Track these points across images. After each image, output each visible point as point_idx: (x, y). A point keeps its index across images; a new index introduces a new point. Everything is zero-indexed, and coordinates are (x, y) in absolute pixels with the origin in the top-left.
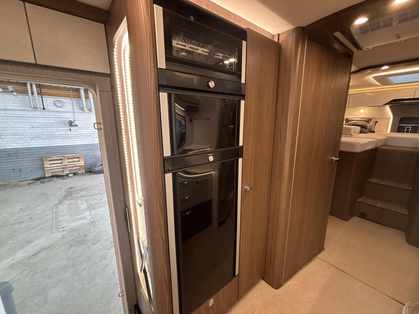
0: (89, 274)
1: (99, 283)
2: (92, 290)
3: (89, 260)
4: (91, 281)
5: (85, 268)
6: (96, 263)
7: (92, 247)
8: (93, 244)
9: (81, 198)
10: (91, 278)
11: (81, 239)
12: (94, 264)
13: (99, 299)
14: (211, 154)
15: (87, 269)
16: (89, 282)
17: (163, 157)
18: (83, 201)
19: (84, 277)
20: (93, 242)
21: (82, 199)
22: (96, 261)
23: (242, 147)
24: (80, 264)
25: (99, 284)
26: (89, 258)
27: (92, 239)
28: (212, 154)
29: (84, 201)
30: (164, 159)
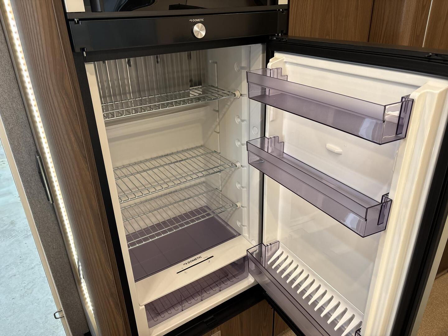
0: (21, 283)
1: (38, 299)
2: (29, 307)
3: (21, 263)
4: (26, 295)
5: (15, 275)
6: (32, 268)
7: (24, 242)
8: (25, 237)
9: (2, 159)
10: (26, 290)
11: (5, 227)
12: (29, 269)
13: (41, 323)
14: (198, 20)
15: (19, 276)
16: (22, 296)
17: (65, 13)
18: (4, 163)
19: (15, 288)
20: (27, 234)
21: (2, 161)
22: (33, 265)
23: (287, 8)
24: (7, 269)
25: (40, 300)
26: (21, 259)
27: (24, 230)
28: (202, 20)
29: (6, 164)
30: (67, 21)
